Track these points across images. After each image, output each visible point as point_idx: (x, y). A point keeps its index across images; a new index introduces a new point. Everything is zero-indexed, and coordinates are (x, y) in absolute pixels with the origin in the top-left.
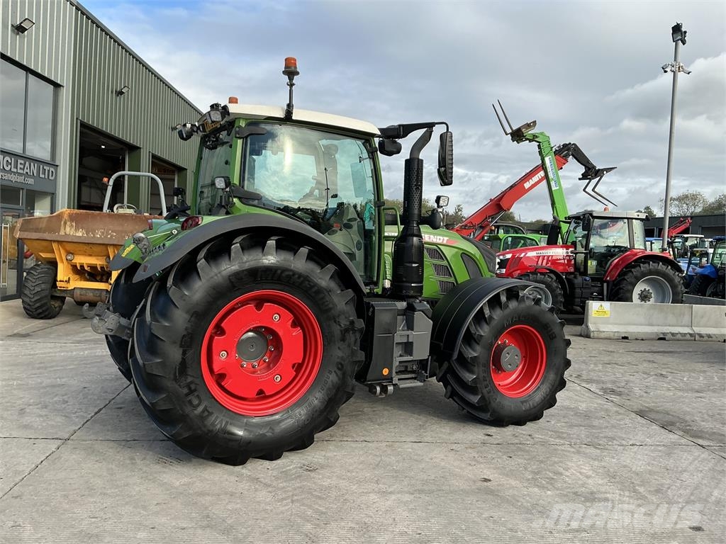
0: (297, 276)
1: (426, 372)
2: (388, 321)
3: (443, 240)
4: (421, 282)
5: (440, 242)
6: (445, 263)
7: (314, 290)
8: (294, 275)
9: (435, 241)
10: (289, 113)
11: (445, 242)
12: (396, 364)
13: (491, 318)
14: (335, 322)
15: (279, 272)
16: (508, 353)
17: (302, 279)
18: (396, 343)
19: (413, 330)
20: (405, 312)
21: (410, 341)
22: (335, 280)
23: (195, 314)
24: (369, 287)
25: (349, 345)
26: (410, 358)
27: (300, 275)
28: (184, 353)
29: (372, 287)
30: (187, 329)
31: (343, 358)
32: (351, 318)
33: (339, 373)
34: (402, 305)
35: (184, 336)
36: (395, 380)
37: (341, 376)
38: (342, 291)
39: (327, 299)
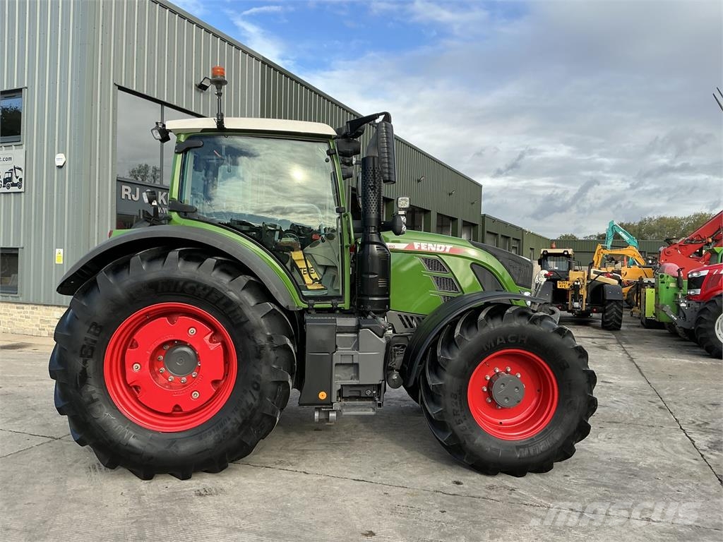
0: (201, 288)
1: (379, 400)
2: (324, 339)
3: (445, 248)
4: (388, 296)
5: (442, 250)
6: (449, 275)
7: (222, 302)
8: (198, 286)
9: (433, 249)
10: (220, 123)
11: (447, 251)
12: (336, 386)
13: (461, 338)
14: (249, 337)
15: (181, 284)
16: (503, 384)
17: (207, 291)
18: (337, 365)
19: (358, 350)
20: (356, 330)
21: (355, 362)
22: (250, 292)
23: (94, 324)
24: (330, 302)
25: (267, 363)
26: (355, 382)
27: (205, 287)
28: (85, 362)
29: (334, 301)
30: (86, 339)
31: (258, 377)
32: (268, 334)
33: (255, 393)
34: (351, 322)
35: (84, 346)
36: (336, 406)
37: (257, 397)
38: (258, 304)
39: (238, 312)
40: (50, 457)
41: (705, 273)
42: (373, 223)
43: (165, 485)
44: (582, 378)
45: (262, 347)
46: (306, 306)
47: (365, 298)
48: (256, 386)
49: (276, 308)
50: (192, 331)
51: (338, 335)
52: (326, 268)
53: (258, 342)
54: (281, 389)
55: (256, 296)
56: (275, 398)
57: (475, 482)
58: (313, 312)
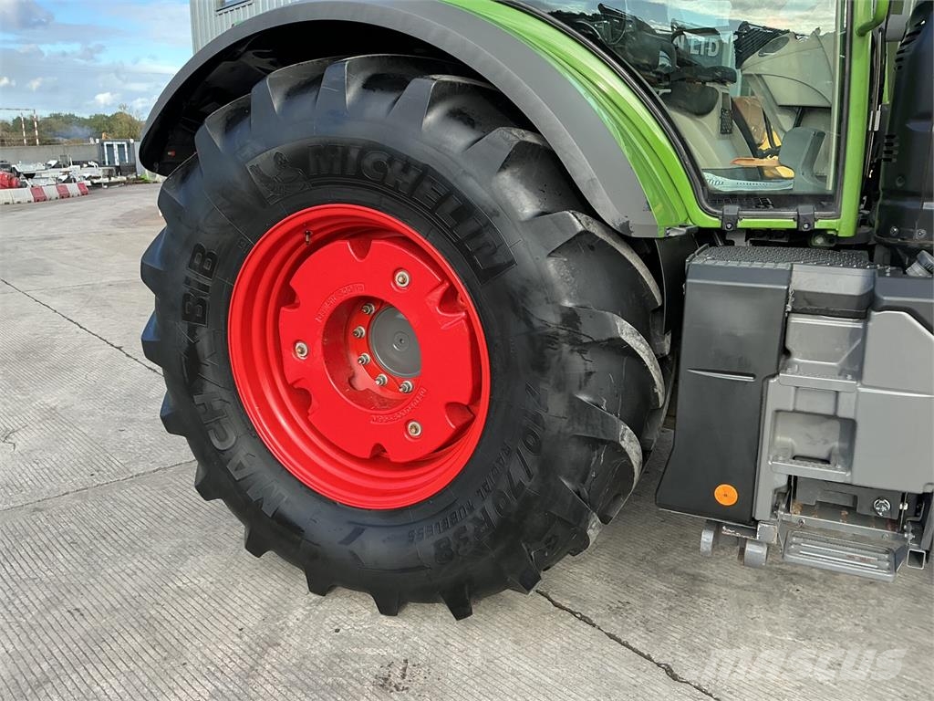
0: (398, 166)
1: (918, 540)
2: (740, 333)
8: (391, 161)
12: (773, 473)
14: (515, 310)
15: (354, 154)
17: (414, 174)
18: (778, 411)
19: (858, 376)
20: (865, 306)
21: (841, 414)
22: (525, 180)
23: (199, 248)
24: (793, 213)
25: (561, 385)
26: (838, 474)
27: (408, 164)
28: (192, 332)
29: (806, 209)
30: (188, 281)
31: (537, 419)
32: (568, 303)
33: (530, 458)
34: (848, 280)
35: (186, 297)
36: (768, 531)
37: (535, 470)
38: (543, 213)
39: (488, 236)
45: (552, 339)
46: (713, 223)
47: (909, 204)
48: (531, 441)
49: (595, 229)
50: (402, 278)
51: (796, 320)
52: (802, 113)
53: (536, 324)
54: (600, 457)
56: (583, 481)
58: (740, 241)
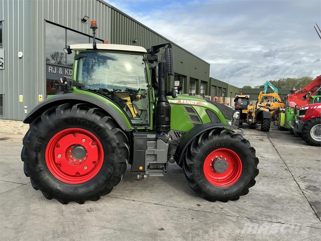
0: (87, 122)
1: (165, 170)
2: (142, 144)
3: (195, 102)
4: (170, 124)
5: (193, 104)
6: (196, 115)
7: (97, 128)
8: (86, 121)
9: (189, 103)
10: (95, 46)
11: (196, 104)
12: (147, 164)
13: (201, 144)
14: (109, 143)
15: (78, 120)
16: (219, 163)
17: (90, 123)
18: (147, 155)
19: (156, 149)
20: (156, 139)
21: (155, 154)
22: (109, 123)
23: (40, 138)
24: (144, 127)
25: (117, 155)
26: (155, 162)
27: (89, 121)
28: (37, 154)
29: (146, 126)
30: (37, 144)
31: (113, 161)
32: (117, 142)
33: (112, 167)
34: (154, 136)
35: (36, 147)
36: (147, 172)
37: (113, 169)
38: (113, 129)
39: (104, 132)
40: (22, 193)
41: (307, 108)
42: (163, 93)
43: (73, 207)
44: (253, 161)
45: (115, 148)
46: (134, 128)
47: (160, 126)
48: (112, 164)
49: (121, 131)
50: (84, 140)
51: (147, 142)
52: (142, 110)
53: (113, 145)
54: (123, 165)
55: (112, 125)
56: (120, 170)
57: (206, 205)
58: (137, 131)
